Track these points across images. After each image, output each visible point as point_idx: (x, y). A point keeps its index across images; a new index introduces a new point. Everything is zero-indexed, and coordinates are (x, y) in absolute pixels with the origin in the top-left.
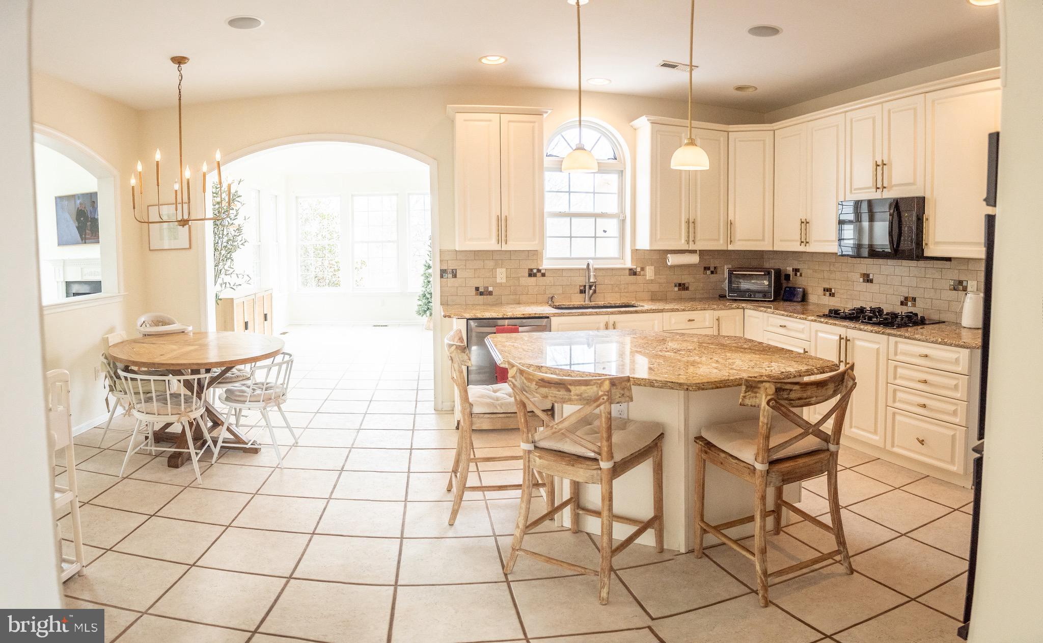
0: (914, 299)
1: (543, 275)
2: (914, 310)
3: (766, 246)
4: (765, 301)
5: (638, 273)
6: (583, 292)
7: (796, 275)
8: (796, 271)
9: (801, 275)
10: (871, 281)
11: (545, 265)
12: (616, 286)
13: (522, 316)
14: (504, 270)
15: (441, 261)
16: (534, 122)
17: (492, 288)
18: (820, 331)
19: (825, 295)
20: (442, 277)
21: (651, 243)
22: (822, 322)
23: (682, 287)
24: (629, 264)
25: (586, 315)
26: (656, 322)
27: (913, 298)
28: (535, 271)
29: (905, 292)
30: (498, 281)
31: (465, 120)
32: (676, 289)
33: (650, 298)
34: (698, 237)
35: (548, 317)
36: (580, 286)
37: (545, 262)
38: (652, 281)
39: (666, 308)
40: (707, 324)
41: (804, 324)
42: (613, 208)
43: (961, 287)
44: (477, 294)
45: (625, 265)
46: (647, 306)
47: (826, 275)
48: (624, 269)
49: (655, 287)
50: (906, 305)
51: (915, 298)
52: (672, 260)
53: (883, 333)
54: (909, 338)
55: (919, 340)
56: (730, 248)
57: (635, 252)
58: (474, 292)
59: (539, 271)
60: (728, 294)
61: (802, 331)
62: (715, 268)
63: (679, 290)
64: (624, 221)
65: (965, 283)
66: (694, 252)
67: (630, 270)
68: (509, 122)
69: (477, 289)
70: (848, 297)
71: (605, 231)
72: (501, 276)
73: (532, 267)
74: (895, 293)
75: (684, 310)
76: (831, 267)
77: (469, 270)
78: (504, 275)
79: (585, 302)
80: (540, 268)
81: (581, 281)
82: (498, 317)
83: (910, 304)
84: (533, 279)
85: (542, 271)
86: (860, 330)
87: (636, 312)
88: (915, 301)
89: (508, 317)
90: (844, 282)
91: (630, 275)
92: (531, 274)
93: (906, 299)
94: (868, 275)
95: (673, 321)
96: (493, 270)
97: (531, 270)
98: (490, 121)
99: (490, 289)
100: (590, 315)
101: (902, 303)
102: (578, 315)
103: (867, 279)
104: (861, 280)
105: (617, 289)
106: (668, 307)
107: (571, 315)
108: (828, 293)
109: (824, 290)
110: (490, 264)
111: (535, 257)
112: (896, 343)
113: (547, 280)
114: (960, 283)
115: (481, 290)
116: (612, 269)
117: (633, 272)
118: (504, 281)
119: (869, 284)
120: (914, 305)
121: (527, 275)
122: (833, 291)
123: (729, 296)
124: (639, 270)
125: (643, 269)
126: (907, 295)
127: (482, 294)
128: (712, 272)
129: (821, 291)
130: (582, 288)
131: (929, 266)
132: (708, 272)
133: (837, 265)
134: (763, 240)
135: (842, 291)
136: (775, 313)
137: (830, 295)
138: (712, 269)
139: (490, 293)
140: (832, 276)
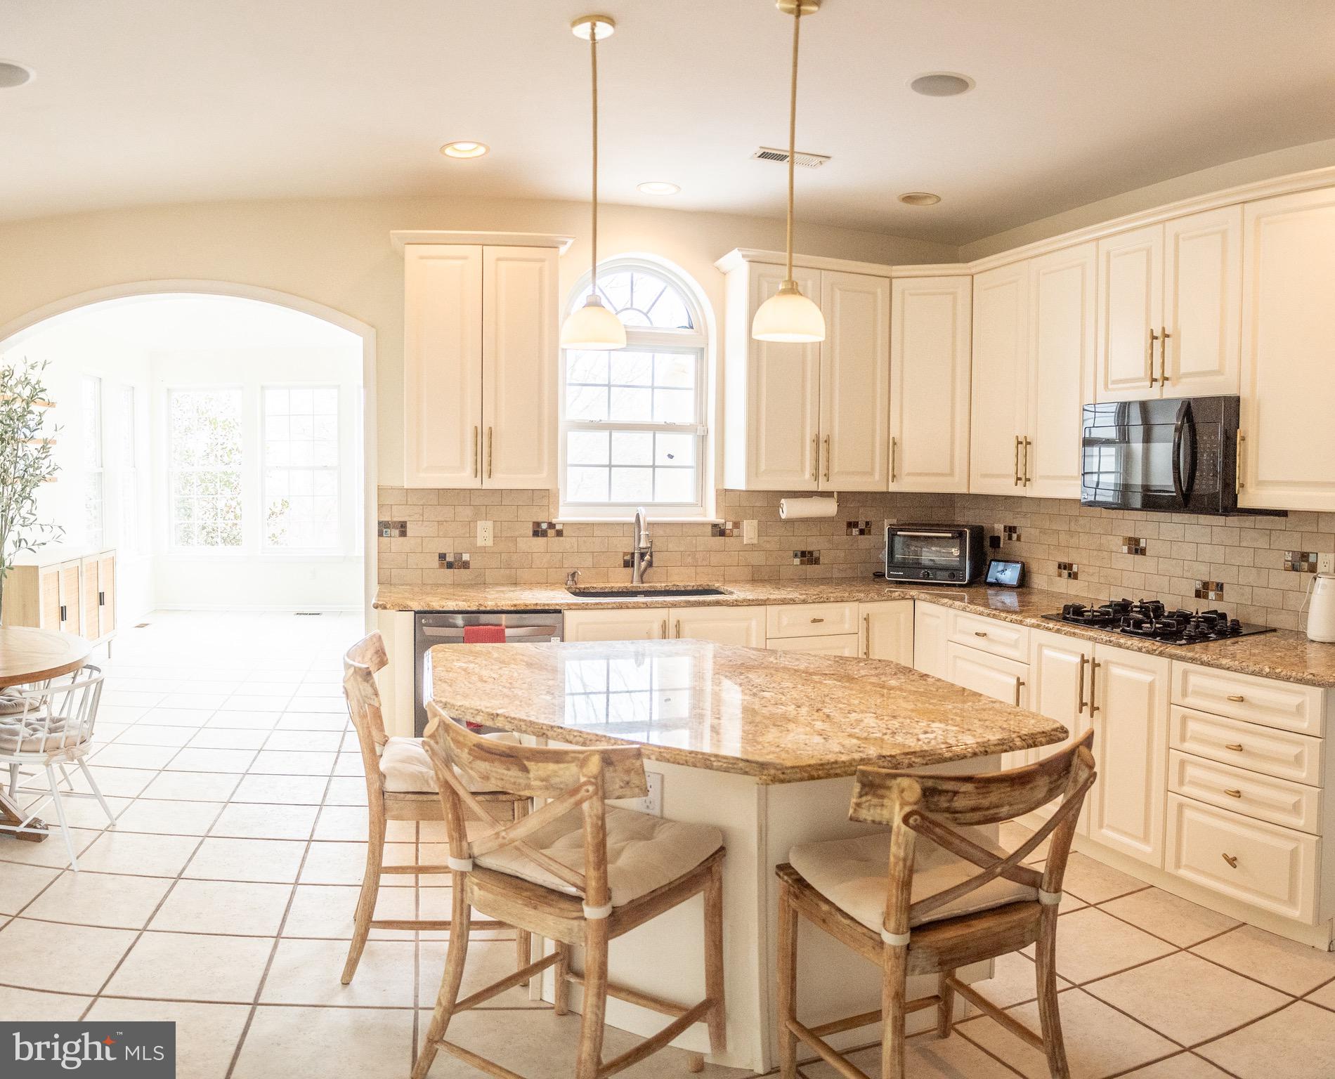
0: (1220, 587)
1: (559, 533)
2: (1220, 607)
3: (955, 485)
4: (954, 585)
5: (728, 532)
6: (628, 564)
7: (1010, 538)
8: (1011, 530)
9: (1019, 539)
10: (1142, 551)
11: (563, 516)
12: (689, 555)
13: (512, 609)
14: (490, 524)
15: (380, 506)
16: (542, 260)
17: (468, 555)
18: (1049, 646)
19: (1060, 575)
20: (380, 534)
21: (748, 481)
22: (1049, 629)
23: (808, 557)
24: (711, 515)
25: (628, 608)
26: (754, 623)
27: (1218, 584)
28: (544, 526)
29: (1203, 573)
30: (480, 542)
31: (422, 258)
32: (797, 561)
33: (749, 578)
34: (835, 467)
35: (559, 612)
36: (625, 554)
37: (561, 509)
38: (752, 548)
39: (772, 597)
40: (847, 627)
41: (1019, 631)
42: (687, 416)
43: (1305, 565)
44: (441, 566)
45: (705, 516)
46: (740, 593)
47: (1063, 538)
48: (703, 524)
49: (758, 558)
50: (1206, 597)
51: (1222, 584)
52: (789, 509)
53: (1161, 654)
54: (1208, 664)
55: (1228, 669)
56: (893, 488)
57: (724, 494)
58: (436, 562)
59: (551, 525)
60: (889, 572)
61: (1015, 645)
62: (867, 523)
63: (802, 563)
64: (703, 439)
65: (1312, 559)
66: (827, 494)
67: (715, 526)
68: (498, 259)
69: (442, 557)
70: (1102, 580)
71: (671, 457)
72: (484, 534)
73: (539, 520)
74: (1187, 574)
75: (804, 602)
76: (1072, 524)
77: (425, 523)
78: (489, 535)
79: (632, 582)
80: (554, 521)
81: (625, 545)
82: (469, 609)
83: (1212, 595)
84: (541, 540)
85: (558, 527)
86: (1120, 646)
87: (718, 603)
88: (1222, 589)
89: (488, 609)
90: (1095, 553)
91: (714, 535)
92: (538, 532)
93: (1206, 585)
94: (1137, 541)
95: (785, 621)
96: (471, 524)
97: (537, 524)
98: (465, 258)
99: (466, 557)
100: (634, 608)
101: (1198, 594)
102: (613, 608)
103: (1136, 548)
104: (1125, 549)
105: (689, 560)
106: (776, 594)
107: (600, 607)
108: (1065, 573)
109: (1059, 567)
110: (465, 513)
111: (545, 502)
112: (1185, 674)
113: (566, 543)
114: (1305, 556)
115: (450, 558)
116: (682, 524)
117: (719, 531)
118: (490, 543)
119: (1138, 557)
120: (1220, 598)
121: (531, 533)
122: (1075, 568)
123: (889, 575)
124: (729, 526)
125: (737, 525)
126: (1207, 579)
127: (450, 566)
128: (862, 532)
129: (1053, 569)
130: (628, 558)
131: (1247, 524)
132: (855, 531)
133: (1082, 521)
134: (951, 474)
135: (1091, 570)
136: (968, 609)
137: (1070, 575)
138: (862, 526)
139: (466, 565)
140: (1074, 541)
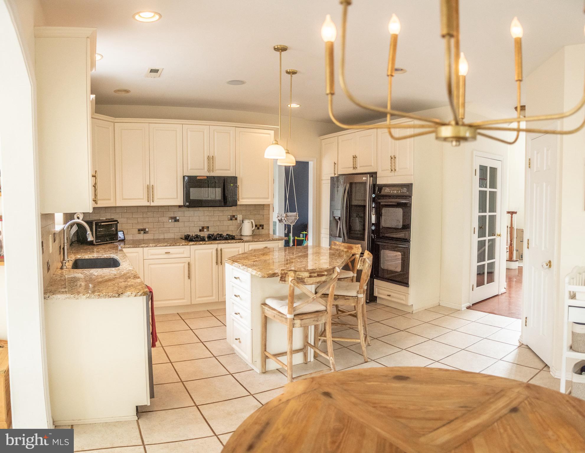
0: (208, 227)
2: (209, 233)
10: (178, 221)
19: (140, 233)
29: (202, 224)
41: (185, 248)
43: (234, 219)
47: (140, 220)
50: (203, 231)
51: (209, 227)
54: (257, 242)
55: (262, 241)
61: (183, 253)
65: (236, 217)
70: (160, 232)
74: (195, 226)
76: (144, 215)
83: (205, 230)
88: (209, 228)
90: (156, 223)
93: (203, 228)
94: (176, 217)
101: (200, 230)
103: (175, 220)
104: (170, 221)
108: (142, 232)
109: (139, 230)
114: (234, 216)
119: (176, 223)
120: (208, 230)
122: (147, 230)
123: (96, 242)
126: (203, 226)
129: (136, 231)
131: (216, 210)
133: (149, 213)
135: (155, 230)
137: (144, 233)
140: (146, 220)
